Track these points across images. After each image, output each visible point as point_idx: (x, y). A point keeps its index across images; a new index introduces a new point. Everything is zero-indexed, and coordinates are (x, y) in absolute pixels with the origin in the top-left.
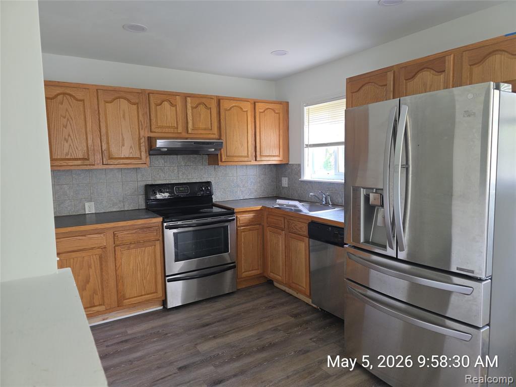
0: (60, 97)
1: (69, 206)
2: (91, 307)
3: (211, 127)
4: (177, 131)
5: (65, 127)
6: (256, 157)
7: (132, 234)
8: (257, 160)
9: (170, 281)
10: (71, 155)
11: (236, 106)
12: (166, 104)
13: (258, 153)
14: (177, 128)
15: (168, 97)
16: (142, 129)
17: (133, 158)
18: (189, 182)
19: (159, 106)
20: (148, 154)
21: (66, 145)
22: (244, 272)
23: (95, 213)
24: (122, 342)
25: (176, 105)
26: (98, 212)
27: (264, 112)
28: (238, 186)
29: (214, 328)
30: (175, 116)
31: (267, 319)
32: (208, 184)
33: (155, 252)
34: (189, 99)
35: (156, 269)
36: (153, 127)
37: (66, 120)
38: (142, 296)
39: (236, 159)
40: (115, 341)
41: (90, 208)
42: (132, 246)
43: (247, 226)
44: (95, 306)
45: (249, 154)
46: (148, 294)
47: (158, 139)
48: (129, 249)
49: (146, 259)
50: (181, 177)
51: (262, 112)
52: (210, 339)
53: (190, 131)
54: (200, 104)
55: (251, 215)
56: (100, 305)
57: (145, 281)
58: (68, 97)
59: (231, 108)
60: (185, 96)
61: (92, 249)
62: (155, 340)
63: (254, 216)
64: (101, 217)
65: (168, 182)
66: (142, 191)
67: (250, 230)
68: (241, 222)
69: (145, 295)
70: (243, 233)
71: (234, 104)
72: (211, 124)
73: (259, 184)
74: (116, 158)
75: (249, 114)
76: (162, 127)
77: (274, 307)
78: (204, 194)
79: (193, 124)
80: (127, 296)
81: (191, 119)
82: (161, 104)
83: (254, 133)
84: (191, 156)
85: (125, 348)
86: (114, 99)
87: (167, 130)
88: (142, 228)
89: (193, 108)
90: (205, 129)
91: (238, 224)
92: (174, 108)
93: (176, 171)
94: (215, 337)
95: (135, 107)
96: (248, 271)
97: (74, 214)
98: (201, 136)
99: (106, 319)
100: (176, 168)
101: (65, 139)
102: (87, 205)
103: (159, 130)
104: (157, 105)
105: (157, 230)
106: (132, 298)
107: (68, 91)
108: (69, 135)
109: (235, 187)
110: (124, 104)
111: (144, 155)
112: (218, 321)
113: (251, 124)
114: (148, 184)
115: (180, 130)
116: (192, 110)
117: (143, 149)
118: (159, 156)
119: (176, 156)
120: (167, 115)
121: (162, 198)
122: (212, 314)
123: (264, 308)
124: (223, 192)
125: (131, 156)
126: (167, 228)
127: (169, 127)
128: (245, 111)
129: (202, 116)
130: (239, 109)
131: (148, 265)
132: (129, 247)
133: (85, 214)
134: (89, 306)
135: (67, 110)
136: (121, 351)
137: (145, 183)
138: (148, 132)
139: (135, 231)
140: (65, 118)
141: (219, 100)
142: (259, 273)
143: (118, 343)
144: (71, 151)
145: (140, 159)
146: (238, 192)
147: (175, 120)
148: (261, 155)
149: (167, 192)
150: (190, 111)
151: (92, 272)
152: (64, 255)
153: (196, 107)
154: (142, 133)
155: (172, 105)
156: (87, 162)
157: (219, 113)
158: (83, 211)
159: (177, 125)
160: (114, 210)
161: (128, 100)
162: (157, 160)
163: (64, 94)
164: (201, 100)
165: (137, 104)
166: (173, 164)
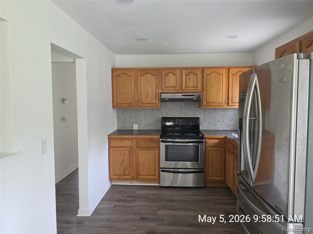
0: (121, 75)
1: (127, 125)
2: (124, 175)
3: (197, 85)
4: (176, 89)
5: (123, 88)
6: (228, 103)
7: (144, 142)
8: (229, 105)
9: (162, 171)
10: (125, 102)
11: (214, 72)
12: (171, 74)
13: (230, 101)
14: (176, 87)
15: (171, 70)
16: (157, 89)
17: (152, 103)
18: (186, 117)
19: (167, 76)
20: (160, 102)
21: (123, 97)
22: (210, 176)
23: (138, 130)
24: (130, 196)
25: (176, 75)
26: (139, 129)
27: (236, 74)
28: (219, 121)
29: (174, 204)
30: (175, 81)
31: (208, 209)
32: (198, 119)
33: (155, 153)
34: (184, 71)
35: (155, 163)
36: (163, 87)
37: (123, 85)
38: (148, 176)
39: (212, 104)
40: (129, 195)
41: (135, 127)
42: (144, 148)
43: (214, 147)
44: (126, 175)
45: (223, 101)
46: (151, 176)
47: (162, 94)
48: (142, 150)
49: (151, 156)
50: (181, 114)
51: (235, 74)
52: (167, 209)
53: (183, 89)
54: (190, 73)
55: (217, 141)
56: (128, 175)
57: (149, 168)
58: (125, 74)
59: (211, 73)
60: (182, 69)
61: (126, 147)
62: (143, 200)
63: (219, 142)
64: (140, 132)
65: (174, 116)
66: (160, 120)
67: (215, 150)
68: (209, 145)
69: (149, 176)
70: (210, 152)
71: (213, 70)
72: (197, 84)
73: (235, 121)
74: (144, 103)
75: (224, 76)
76: (168, 87)
77: (220, 204)
78: (193, 124)
79: (186, 84)
80: (141, 174)
81: (185, 81)
82: (168, 75)
83: (227, 87)
84: (188, 102)
85: (129, 199)
86: (145, 74)
87: (170, 89)
88: (149, 140)
89: (186, 75)
90: (193, 87)
91: (207, 145)
92: (175, 76)
93: (179, 111)
94: (171, 209)
95: (154, 77)
96: (212, 177)
97: (129, 129)
98: (190, 91)
99: (132, 183)
100: (179, 109)
101: (123, 94)
102: (134, 125)
103: (166, 89)
104: (166, 75)
105: (157, 142)
106: (143, 176)
107: (125, 72)
108: (124, 92)
109: (217, 122)
110: (149, 76)
111: (158, 101)
112: (180, 201)
113: (226, 82)
114: (163, 117)
115: (178, 88)
116: (185, 77)
117: (157, 99)
118: (170, 102)
119: (180, 102)
120: (171, 80)
121: (169, 125)
122: (180, 196)
123: (213, 202)
124: (208, 124)
125: (151, 102)
126: (162, 141)
127: (171, 87)
128: (221, 75)
129: (191, 79)
130: (217, 74)
131: (151, 160)
132: (142, 149)
133: (133, 130)
134: (123, 174)
135: (124, 81)
136: (126, 200)
137: (161, 116)
138: (161, 90)
139: (146, 141)
140: (123, 84)
141: (203, 69)
142: (221, 180)
143: (128, 196)
144: (125, 100)
145: (155, 104)
146: (219, 125)
147: (175, 83)
148: (232, 102)
149: (172, 122)
150: (184, 77)
151: (125, 158)
152: (114, 148)
153: (188, 74)
154: (157, 90)
155: (174, 75)
156: (131, 105)
157: (203, 77)
158: (132, 128)
159: (176, 85)
160: (146, 129)
161: (151, 74)
162: (169, 104)
163: (123, 73)
164: (191, 71)
165: (156, 75)
166: (178, 107)
